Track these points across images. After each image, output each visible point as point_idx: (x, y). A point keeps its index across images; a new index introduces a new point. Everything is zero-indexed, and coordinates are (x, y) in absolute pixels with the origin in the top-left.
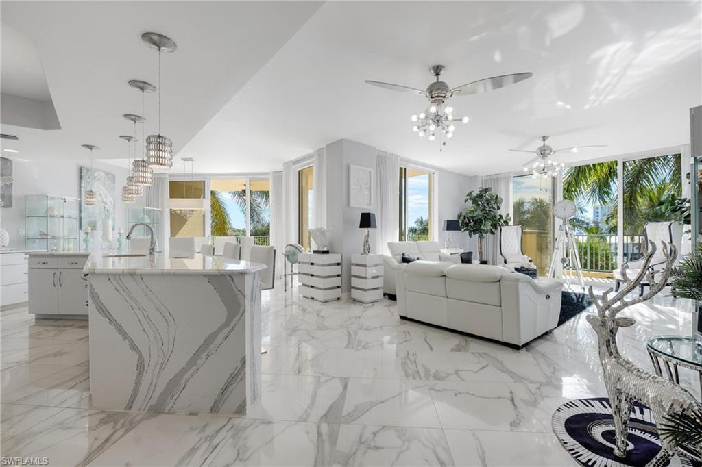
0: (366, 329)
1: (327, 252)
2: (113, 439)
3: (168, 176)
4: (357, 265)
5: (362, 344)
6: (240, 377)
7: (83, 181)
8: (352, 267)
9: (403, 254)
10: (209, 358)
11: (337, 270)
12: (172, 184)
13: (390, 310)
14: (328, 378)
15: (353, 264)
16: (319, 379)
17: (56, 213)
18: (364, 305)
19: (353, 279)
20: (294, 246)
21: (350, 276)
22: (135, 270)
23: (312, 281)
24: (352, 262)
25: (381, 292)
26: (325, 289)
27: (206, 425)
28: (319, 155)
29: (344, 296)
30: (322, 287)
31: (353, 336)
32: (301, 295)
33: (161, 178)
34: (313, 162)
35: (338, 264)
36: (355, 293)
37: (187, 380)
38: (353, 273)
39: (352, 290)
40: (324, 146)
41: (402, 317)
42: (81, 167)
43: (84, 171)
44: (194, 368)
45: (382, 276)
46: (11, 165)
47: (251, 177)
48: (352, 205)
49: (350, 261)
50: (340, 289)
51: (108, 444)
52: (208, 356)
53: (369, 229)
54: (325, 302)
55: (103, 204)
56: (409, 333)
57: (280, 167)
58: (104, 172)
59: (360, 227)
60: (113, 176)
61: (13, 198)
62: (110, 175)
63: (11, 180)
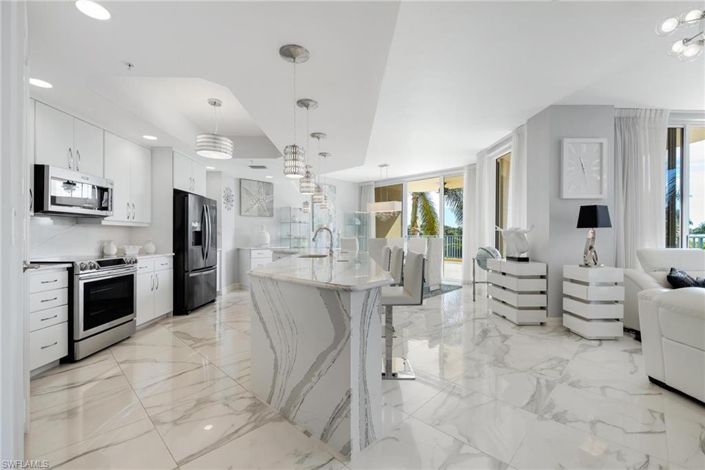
0: (572, 384)
1: (526, 260)
2: (240, 433)
3: (373, 183)
4: (572, 281)
5: (555, 411)
6: (345, 412)
8: (565, 283)
9: (672, 270)
10: (321, 378)
11: (541, 285)
12: (377, 190)
13: (632, 361)
14: (476, 452)
15: (567, 280)
16: (461, 447)
17: (297, 219)
18: (583, 341)
19: (565, 299)
20: (485, 249)
21: (561, 296)
22: (273, 275)
23: (504, 295)
24: (565, 276)
25: (620, 325)
26: (520, 308)
27: (309, 454)
28: (519, 135)
29: (551, 321)
30: (515, 305)
31: (544, 390)
32: (490, 311)
33: (369, 186)
34: (510, 147)
35: (542, 277)
36: (568, 321)
37: (305, 395)
38: (565, 292)
39: (564, 315)
40: (525, 121)
41: (653, 381)
44: (309, 385)
45: (622, 302)
46: (273, 187)
47: (444, 174)
48: (566, 195)
49: (561, 274)
50: (545, 311)
51: (236, 435)
52: (319, 376)
53: (595, 229)
54: (520, 325)
56: (662, 416)
57: (474, 159)
58: (328, 185)
59: (579, 226)
60: (335, 187)
61: (274, 211)
62: (332, 188)
63: (273, 197)
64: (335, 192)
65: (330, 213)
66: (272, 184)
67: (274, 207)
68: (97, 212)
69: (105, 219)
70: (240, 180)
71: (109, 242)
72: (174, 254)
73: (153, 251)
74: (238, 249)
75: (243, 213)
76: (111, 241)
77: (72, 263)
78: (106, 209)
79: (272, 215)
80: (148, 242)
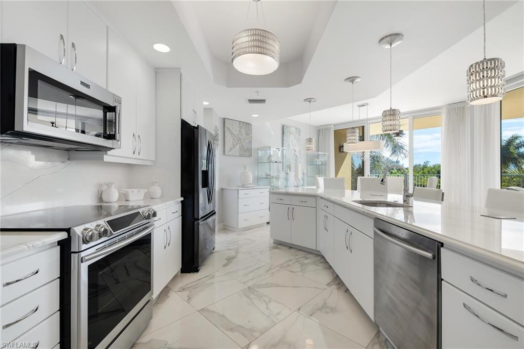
3: (333, 126)
7: (285, 136)
12: (336, 132)
33: (328, 129)
42: (284, 126)
43: (285, 128)
46: (251, 127)
55: (294, 152)
58: (294, 127)
60: (300, 130)
61: (252, 150)
62: (298, 130)
63: (251, 138)
64: (300, 135)
65: (296, 154)
66: (251, 125)
67: (253, 147)
68: (101, 142)
69: (109, 152)
70: (224, 119)
71: (109, 185)
72: (182, 199)
73: (159, 195)
74: (222, 189)
75: (226, 153)
76: (112, 184)
77: (68, 230)
78: (112, 137)
79: (250, 155)
80: (153, 184)
